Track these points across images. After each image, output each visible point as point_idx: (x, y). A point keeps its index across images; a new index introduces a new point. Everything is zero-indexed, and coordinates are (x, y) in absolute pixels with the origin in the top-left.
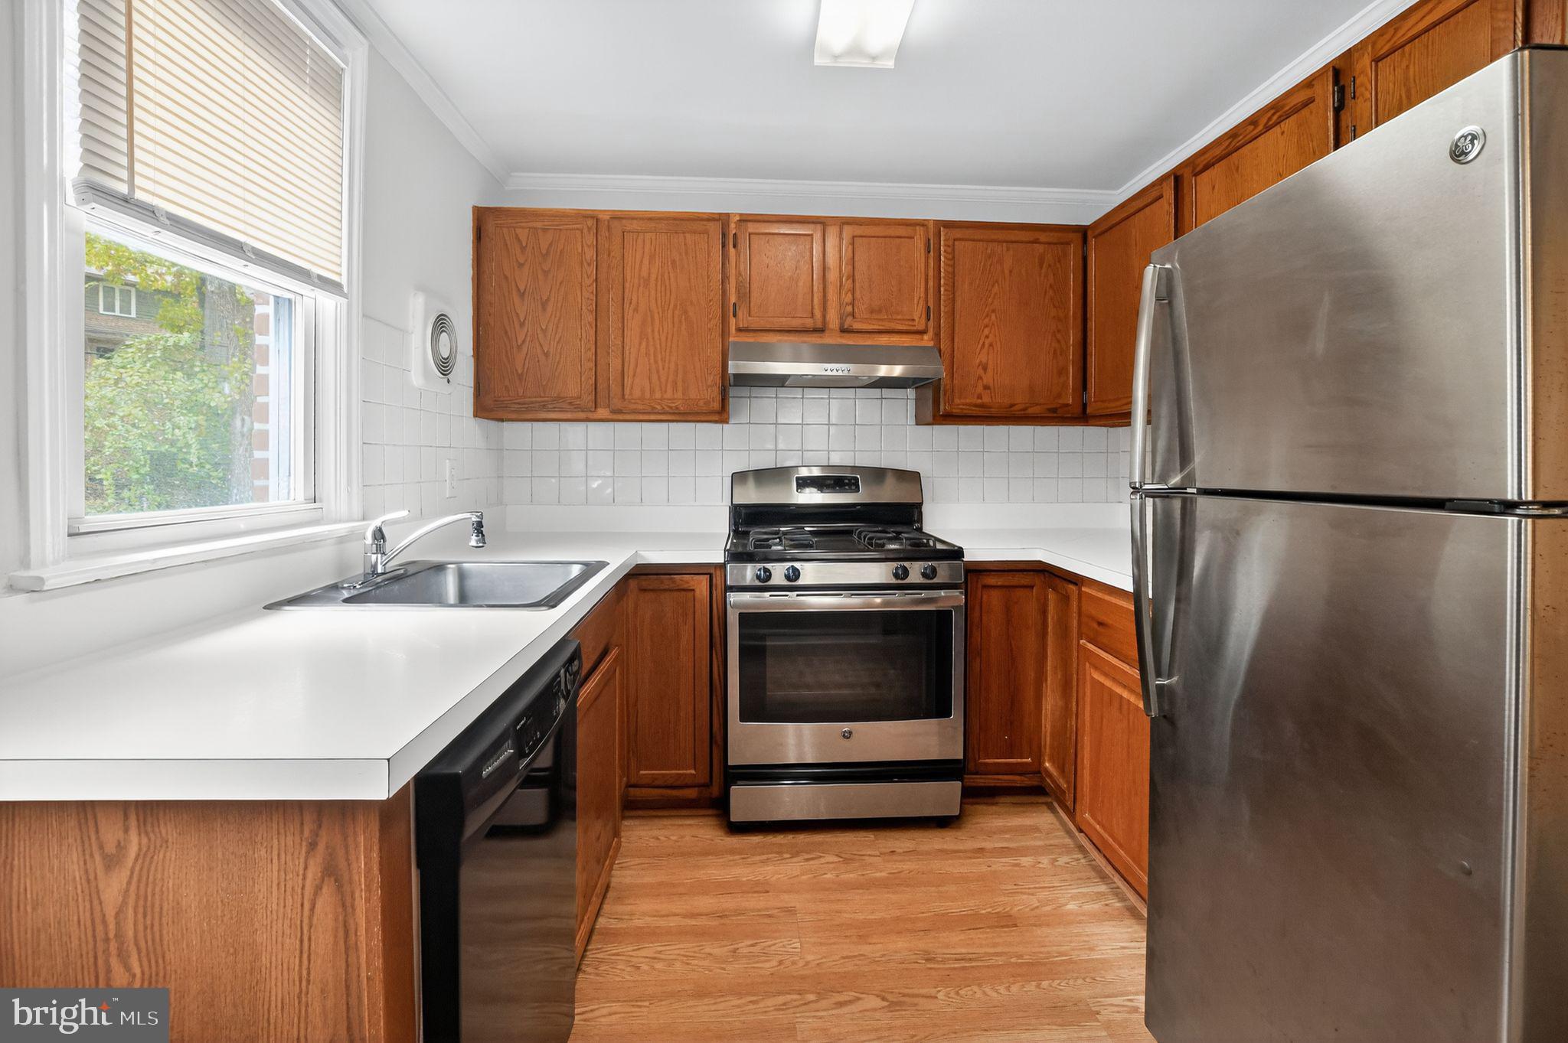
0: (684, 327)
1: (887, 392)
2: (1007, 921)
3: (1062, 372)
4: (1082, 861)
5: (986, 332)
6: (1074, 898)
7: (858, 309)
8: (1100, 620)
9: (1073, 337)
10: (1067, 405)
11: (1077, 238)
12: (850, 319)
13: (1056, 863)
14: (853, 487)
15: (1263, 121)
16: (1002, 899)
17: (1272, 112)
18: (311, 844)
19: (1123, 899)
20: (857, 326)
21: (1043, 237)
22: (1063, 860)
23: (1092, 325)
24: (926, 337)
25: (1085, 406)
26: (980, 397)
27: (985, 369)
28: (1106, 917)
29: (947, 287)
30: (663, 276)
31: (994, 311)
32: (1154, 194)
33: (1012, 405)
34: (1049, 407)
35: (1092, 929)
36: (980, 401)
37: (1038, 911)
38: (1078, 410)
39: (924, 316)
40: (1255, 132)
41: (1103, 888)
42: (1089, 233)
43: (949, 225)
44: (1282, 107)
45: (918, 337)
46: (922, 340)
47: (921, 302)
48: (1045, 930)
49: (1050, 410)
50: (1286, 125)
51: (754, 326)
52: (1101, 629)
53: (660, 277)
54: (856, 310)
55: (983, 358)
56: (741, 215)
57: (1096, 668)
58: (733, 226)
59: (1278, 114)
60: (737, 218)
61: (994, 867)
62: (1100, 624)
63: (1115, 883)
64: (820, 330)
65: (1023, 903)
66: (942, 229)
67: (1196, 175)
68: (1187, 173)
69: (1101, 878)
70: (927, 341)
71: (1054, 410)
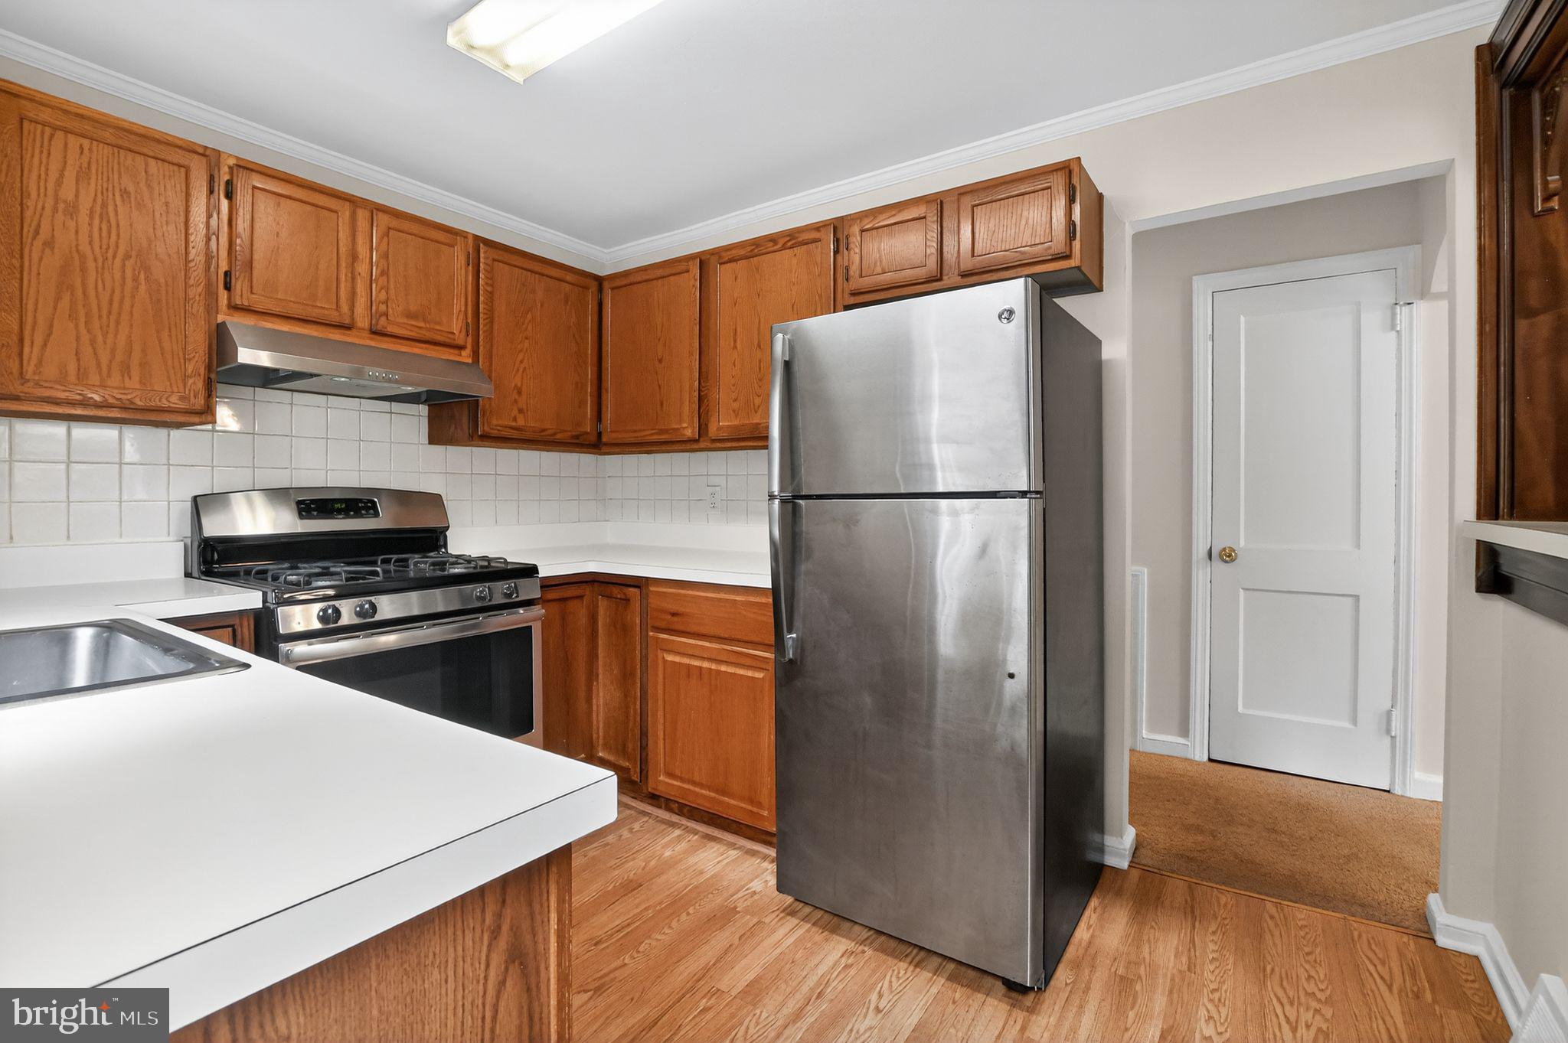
0: (143, 288)
1: (396, 406)
2: (631, 887)
3: (582, 403)
4: (650, 820)
5: (520, 357)
6: (665, 846)
7: (393, 309)
8: (672, 611)
9: (590, 373)
10: (587, 433)
11: (594, 286)
12: (383, 319)
13: (634, 830)
14: (372, 511)
15: (781, 242)
16: (616, 872)
17: (788, 238)
18: (493, 932)
19: (695, 832)
20: (391, 329)
21: (569, 277)
22: (636, 826)
23: (608, 363)
24: (464, 353)
25: (600, 434)
26: (515, 419)
27: (519, 393)
28: (693, 850)
29: (486, 307)
30: (104, 205)
31: (527, 338)
32: (682, 267)
33: (543, 430)
34: (574, 433)
35: (692, 860)
36: (514, 424)
37: (647, 869)
38: (593, 438)
39: (464, 330)
40: (772, 249)
41: (678, 832)
42: (606, 285)
43: (488, 243)
44: (797, 238)
45: (456, 352)
46: (461, 355)
47: (461, 317)
48: (663, 878)
49: (573, 437)
50: (798, 250)
51: (260, 307)
52: (675, 619)
53: (98, 209)
54: (390, 310)
55: (518, 381)
56: (238, 158)
57: (669, 651)
58: (225, 169)
59: (793, 242)
60: (232, 162)
61: (591, 854)
62: (674, 614)
63: (683, 825)
64: (347, 327)
65: (634, 867)
66: (481, 245)
67: (721, 264)
68: (713, 260)
69: (672, 826)
70: (466, 356)
71: (577, 437)
